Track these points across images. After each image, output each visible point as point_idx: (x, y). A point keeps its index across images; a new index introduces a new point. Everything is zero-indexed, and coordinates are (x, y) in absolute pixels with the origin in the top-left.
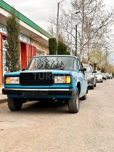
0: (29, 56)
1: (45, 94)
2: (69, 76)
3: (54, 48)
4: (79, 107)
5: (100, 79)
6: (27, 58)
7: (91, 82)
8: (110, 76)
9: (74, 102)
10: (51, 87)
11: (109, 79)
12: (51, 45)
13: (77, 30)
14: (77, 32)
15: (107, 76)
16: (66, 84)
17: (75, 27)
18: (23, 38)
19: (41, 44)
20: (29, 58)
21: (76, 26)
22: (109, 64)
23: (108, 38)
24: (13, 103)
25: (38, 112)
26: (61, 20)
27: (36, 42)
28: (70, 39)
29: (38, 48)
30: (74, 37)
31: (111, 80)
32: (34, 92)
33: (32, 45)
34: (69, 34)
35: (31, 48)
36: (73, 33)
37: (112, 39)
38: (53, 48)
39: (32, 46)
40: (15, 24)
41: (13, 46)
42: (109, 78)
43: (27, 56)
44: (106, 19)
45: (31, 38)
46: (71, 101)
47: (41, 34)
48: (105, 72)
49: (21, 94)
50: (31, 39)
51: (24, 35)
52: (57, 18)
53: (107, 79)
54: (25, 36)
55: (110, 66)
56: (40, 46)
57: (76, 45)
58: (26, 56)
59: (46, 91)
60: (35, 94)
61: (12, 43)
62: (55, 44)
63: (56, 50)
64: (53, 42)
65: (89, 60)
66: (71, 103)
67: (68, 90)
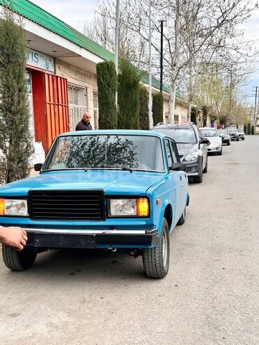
0: (52, 102)
1: (89, 241)
2: (145, 200)
3: (109, 85)
4: (168, 262)
5: (217, 148)
6: (48, 105)
7: (197, 167)
8: (238, 134)
9: (157, 256)
10: (102, 223)
11: (238, 140)
12: (103, 79)
14: (164, 38)
15: (233, 135)
16: (137, 217)
17: (158, 24)
18: (37, 60)
19: (80, 69)
20: (52, 106)
21: (162, 24)
22: (238, 103)
23: (235, 50)
25: (72, 274)
26: (126, 8)
27: (68, 65)
28: (148, 53)
29: (72, 79)
30: (157, 50)
31: (240, 142)
32: (62, 237)
33: (59, 73)
34: (145, 40)
35: (55, 82)
36: (153, 41)
37: (245, 52)
38: (107, 86)
39: (57, 77)
40: (13, 45)
41: (12, 100)
42: (236, 138)
43: (48, 101)
44: (231, 6)
45: (54, 59)
46: (150, 254)
47: (78, 48)
48: (228, 124)
49: (33, 241)
50: (56, 60)
51: (37, 52)
52: (115, 3)
53: (232, 140)
54: (42, 55)
55: (240, 109)
56: (76, 74)
57: (162, 67)
58: (45, 103)
59: (91, 236)
60: (65, 242)
61: (9, 91)
62: (111, 76)
63: (114, 91)
64: (106, 71)
65: (191, 100)
66: (150, 257)
67: (143, 232)
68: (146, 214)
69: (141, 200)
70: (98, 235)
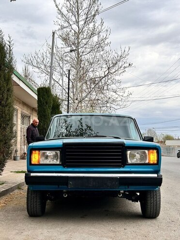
1: (114, 183)
2: (155, 151)
10: (122, 169)
12: (43, 98)
13: (70, 78)
14: (70, 81)
16: (149, 164)
21: (69, 72)
23: (115, 92)
24: (38, 201)
37: (121, 94)
38: (45, 104)
46: (152, 196)
49: (67, 184)
57: (68, 101)
59: (116, 178)
60: (94, 183)
64: (45, 93)
66: (152, 199)
67: (155, 175)
68: (156, 162)
69: (151, 151)
70: (121, 178)
